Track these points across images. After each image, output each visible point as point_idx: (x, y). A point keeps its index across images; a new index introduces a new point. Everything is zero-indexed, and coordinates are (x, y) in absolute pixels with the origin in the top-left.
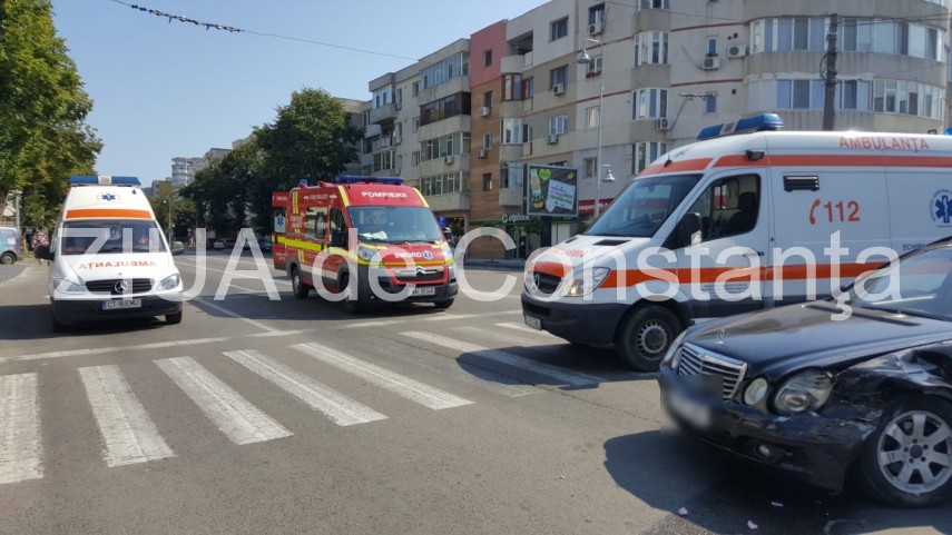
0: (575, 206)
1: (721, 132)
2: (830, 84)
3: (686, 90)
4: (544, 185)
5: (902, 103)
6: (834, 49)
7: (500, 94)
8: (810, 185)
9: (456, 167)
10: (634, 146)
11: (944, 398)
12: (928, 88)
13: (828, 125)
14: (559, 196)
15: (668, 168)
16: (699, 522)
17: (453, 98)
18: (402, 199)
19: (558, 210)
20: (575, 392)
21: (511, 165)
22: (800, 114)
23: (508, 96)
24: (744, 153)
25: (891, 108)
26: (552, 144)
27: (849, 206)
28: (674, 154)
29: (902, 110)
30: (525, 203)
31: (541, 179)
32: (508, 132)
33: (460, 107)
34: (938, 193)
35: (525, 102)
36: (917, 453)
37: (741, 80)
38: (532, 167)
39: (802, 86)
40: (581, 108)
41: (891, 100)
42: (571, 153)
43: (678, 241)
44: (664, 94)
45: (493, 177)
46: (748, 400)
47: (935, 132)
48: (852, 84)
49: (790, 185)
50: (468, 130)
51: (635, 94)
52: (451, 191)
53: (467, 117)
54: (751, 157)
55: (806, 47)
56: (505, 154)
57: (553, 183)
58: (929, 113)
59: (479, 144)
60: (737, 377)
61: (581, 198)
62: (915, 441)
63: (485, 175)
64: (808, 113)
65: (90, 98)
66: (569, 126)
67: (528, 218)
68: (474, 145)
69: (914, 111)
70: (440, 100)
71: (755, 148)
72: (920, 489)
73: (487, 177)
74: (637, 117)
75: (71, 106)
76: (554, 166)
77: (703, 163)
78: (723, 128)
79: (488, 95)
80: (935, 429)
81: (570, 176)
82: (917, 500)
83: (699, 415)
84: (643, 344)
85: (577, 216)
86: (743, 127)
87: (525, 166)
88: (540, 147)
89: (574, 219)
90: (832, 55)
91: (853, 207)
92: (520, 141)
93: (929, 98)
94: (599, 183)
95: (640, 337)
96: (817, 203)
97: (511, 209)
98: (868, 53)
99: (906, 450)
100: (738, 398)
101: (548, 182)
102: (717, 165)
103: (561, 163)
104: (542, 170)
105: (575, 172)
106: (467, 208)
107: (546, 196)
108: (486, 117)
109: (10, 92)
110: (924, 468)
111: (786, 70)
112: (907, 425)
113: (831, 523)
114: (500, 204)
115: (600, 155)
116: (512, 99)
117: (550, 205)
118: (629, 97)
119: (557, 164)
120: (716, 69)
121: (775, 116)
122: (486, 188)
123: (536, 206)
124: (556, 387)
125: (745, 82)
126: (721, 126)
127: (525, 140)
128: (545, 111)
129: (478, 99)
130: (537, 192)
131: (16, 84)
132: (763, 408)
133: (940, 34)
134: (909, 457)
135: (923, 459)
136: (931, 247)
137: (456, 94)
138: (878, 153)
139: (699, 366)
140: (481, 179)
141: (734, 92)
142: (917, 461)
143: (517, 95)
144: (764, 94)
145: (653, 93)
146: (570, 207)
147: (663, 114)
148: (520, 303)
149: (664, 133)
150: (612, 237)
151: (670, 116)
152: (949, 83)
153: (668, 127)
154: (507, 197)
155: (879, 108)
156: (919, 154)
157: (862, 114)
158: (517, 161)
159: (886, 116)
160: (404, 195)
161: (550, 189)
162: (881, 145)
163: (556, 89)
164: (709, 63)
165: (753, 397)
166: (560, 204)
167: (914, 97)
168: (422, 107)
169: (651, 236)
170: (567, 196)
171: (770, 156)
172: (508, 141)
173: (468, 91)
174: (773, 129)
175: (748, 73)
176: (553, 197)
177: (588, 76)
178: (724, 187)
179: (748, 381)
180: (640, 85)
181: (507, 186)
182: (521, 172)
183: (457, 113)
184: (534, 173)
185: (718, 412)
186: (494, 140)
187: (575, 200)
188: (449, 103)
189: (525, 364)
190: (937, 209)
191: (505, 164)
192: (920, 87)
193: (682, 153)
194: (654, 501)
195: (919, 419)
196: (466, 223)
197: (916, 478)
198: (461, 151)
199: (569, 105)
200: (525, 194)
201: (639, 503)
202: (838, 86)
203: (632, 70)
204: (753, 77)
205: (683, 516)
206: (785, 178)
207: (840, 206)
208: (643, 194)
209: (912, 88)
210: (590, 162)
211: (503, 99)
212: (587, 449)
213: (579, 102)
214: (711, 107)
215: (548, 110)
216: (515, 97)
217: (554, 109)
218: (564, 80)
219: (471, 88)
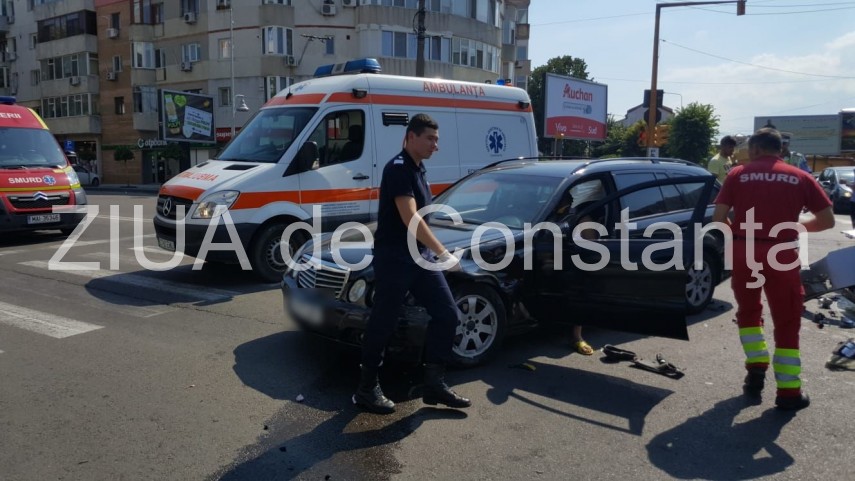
0: (212, 133)
1: (333, 72)
2: (421, 38)
3: (309, 31)
4: (180, 111)
5: (473, 58)
6: (423, 8)
7: (128, 17)
9: (84, 88)
10: (265, 79)
11: (489, 284)
12: (490, 47)
13: (420, 73)
14: (195, 123)
15: (290, 100)
16: (313, 405)
17: (76, 16)
18: (15, 120)
19: (195, 136)
20: (209, 307)
21: (144, 89)
22: (400, 61)
23: (137, 19)
24: (351, 91)
25: (465, 62)
26: (186, 71)
28: (293, 89)
29: (472, 65)
30: (161, 128)
31: (177, 106)
32: (140, 56)
33: (84, 26)
34: (491, 129)
35: (156, 26)
36: (471, 327)
37: (354, 28)
38: (166, 93)
39: (401, 36)
40: (213, 38)
41: (465, 55)
42: (206, 81)
43: (299, 166)
44: (289, 33)
45: (125, 101)
46: (352, 299)
47: (490, 82)
48: (437, 39)
49: (388, 120)
50: (94, 51)
51: (263, 30)
52: (79, 112)
53: (92, 38)
54: (356, 95)
55: (403, 5)
56: (137, 78)
57: (189, 110)
58: (490, 68)
59: (109, 65)
60: (343, 280)
61: (218, 125)
62: (470, 318)
63: (116, 99)
64: (406, 62)
66: (203, 55)
67: (165, 143)
68: (102, 67)
69: (480, 65)
70: (60, 17)
71: (360, 87)
72: (474, 354)
73: (119, 101)
74: (267, 53)
76: (189, 93)
77: (318, 97)
78: (335, 68)
79: (115, 17)
80: (483, 307)
81: (207, 104)
82: (471, 362)
83: (313, 314)
84: (273, 258)
85: (215, 142)
86: (351, 68)
87: (159, 92)
88: (174, 73)
89: (212, 145)
90: (422, 13)
92: (153, 65)
93: (490, 55)
94: (234, 112)
95: (270, 252)
97: (146, 134)
98: (447, 17)
99: (464, 325)
100: (345, 299)
101: (183, 109)
102: (329, 100)
103: (197, 91)
104: (177, 97)
105: (211, 100)
106: (99, 132)
107: (182, 122)
108: (113, 38)
110: (475, 336)
111: (389, 23)
112: (465, 307)
113: (413, 388)
114: (136, 127)
115: (233, 85)
116: (142, 23)
117: (188, 131)
118: (257, 32)
119: (192, 91)
120: (333, 15)
121: (375, 60)
122: (118, 112)
123: (173, 131)
124: (190, 304)
125: (356, 30)
126: (333, 66)
127: (158, 64)
128: (178, 37)
129: (103, 19)
130: (174, 117)
132: (363, 304)
133: (497, 4)
134: (466, 330)
135: (476, 331)
136: (484, 171)
137: (79, 13)
138: (450, 97)
139: (315, 274)
140: (113, 102)
141: (348, 37)
142: (472, 332)
143: (147, 19)
144: (372, 42)
145: (280, 31)
146: (208, 133)
147: (290, 51)
148: (153, 225)
149: (292, 70)
150: (241, 162)
151: (296, 54)
152: (503, 45)
153: (295, 64)
154: (141, 121)
155: (456, 62)
156: (479, 99)
157: (444, 65)
158: (150, 86)
159: (461, 69)
160: (18, 116)
161: (186, 116)
162: (452, 90)
163: (187, 18)
164: (327, 9)
165: (355, 295)
166: (198, 130)
167: (480, 53)
168: (40, 23)
169: (276, 162)
170: (204, 123)
171: (373, 95)
172: (140, 65)
173: (92, 9)
174: (373, 72)
175: (359, 22)
176: (190, 123)
177: (219, 8)
178: (338, 120)
179: (352, 282)
180: (267, 22)
181: (141, 110)
182: (154, 97)
183: (81, 32)
184: (169, 99)
185: (329, 311)
186: (125, 63)
187: (213, 126)
188: (73, 21)
189: (160, 284)
190: (490, 142)
191: (138, 88)
192: (485, 46)
193: (301, 88)
194: (275, 394)
195: (472, 300)
196: (98, 147)
197: (471, 345)
198: (88, 73)
199: (200, 34)
200: (161, 120)
201: (264, 396)
202: (427, 40)
203: (260, 7)
204: (363, 26)
205: (301, 402)
206: (383, 114)
208: (269, 123)
209: (479, 45)
210: (225, 91)
211: (132, 22)
212: (218, 357)
213: (211, 32)
214: (330, 49)
215: (181, 37)
216: (145, 21)
217: (186, 36)
218: (195, 10)
219: (96, 8)
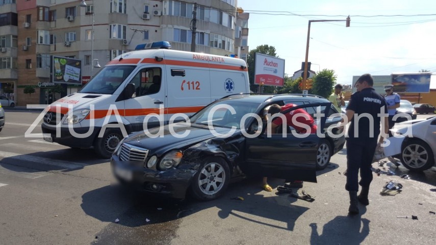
0: (80, 79)
1: (145, 48)
2: (194, 33)
3: (135, 27)
4: (63, 68)
5: (220, 44)
6: (195, 18)
7: (36, 17)
8: (181, 74)
9: (8, 54)
10: (111, 51)
11: (221, 156)
12: (229, 39)
13: (193, 50)
14: (71, 73)
15: (121, 62)
16: (124, 224)
17: (6, 15)
19: (70, 80)
20: (70, 172)
21: (43, 55)
22: (183, 44)
23: (41, 18)
24: (155, 58)
25: (216, 46)
26: (67, 46)
27: (196, 83)
28: (123, 56)
29: (220, 47)
30: (51, 76)
31: (61, 64)
32: (41, 38)
33: (10, 20)
34: (227, 80)
35: (52, 23)
36: (212, 179)
37: (159, 26)
38: (55, 57)
39: (184, 32)
40: (83, 30)
41: (216, 42)
42: (78, 52)
43: (125, 96)
44: (125, 28)
45: (32, 61)
46: (149, 166)
47: (227, 56)
48: (202, 34)
49: (174, 73)
50: (16, 34)
51: (111, 26)
52: (5, 67)
53: (15, 27)
54: (157, 60)
55: (185, 16)
56: (39, 49)
57: (67, 67)
58: (229, 50)
59: (23, 42)
60: (144, 156)
61: (83, 75)
62: (211, 174)
63: (27, 60)
64: (186, 45)
66: (76, 38)
67: (53, 84)
68: (20, 43)
69: (224, 48)
71: (159, 56)
72: (213, 193)
73: (29, 61)
74: (112, 38)
76: (68, 58)
77: (137, 60)
78: (146, 46)
79: (29, 17)
80: (218, 169)
81: (78, 64)
82: (212, 197)
83: (127, 175)
84: (108, 145)
85: (81, 84)
86: (155, 46)
87: (51, 57)
88: (60, 47)
89: (80, 86)
90: (194, 20)
91: (198, 83)
92: (48, 43)
93: (229, 43)
94: (93, 68)
95: (106, 142)
96: (184, 81)
97: (43, 79)
98: (207, 23)
99: (208, 178)
100: (145, 166)
101: (64, 66)
102: (143, 62)
103: (73, 57)
104: (61, 60)
105: (80, 61)
106: (16, 78)
107: (64, 73)
108: (27, 28)
110: (214, 184)
111: (178, 25)
112: (209, 169)
113: (179, 213)
114: (37, 76)
115: (93, 54)
116: (43, 20)
117: (66, 78)
118: (108, 27)
119: (70, 57)
120: (148, 20)
121: (168, 42)
122: (28, 67)
123: (58, 78)
124: (59, 171)
125: (161, 27)
126: (146, 44)
127: (51, 43)
128: (63, 28)
129: (22, 18)
130: (59, 71)
132: (155, 169)
133: (233, 18)
134: (209, 181)
135: (214, 181)
136: (223, 99)
137: (8, 14)
138: (207, 62)
139: (129, 153)
140: (25, 62)
141: (156, 31)
142: (212, 182)
143: (47, 18)
144: (168, 34)
145: (119, 26)
146: (78, 79)
147: (125, 37)
148: (41, 129)
149: (125, 46)
150: (92, 94)
151: (128, 38)
152: (236, 38)
153: (127, 44)
154: (39, 73)
155: (212, 46)
156: (221, 64)
157: (206, 47)
158: (46, 54)
159: (214, 49)
161: (66, 70)
162: (208, 59)
163: (69, 18)
164: (145, 16)
165: (151, 164)
166: (72, 78)
167: (224, 42)
169: (112, 94)
170: (75, 73)
171: (166, 60)
172: (41, 42)
173: (15, 12)
174: (167, 48)
175: (162, 24)
176: (67, 74)
177: (87, 14)
178: (147, 73)
179: (149, 157)
180: (113, 22)
181: (41, 67)
182: (49, 59)
183: (8, 24)
184: (56, 61)
185: (135, 173)
186: (33, 41)
187: (80, 75)
188: (4, 18)
189: (44, 161)
190: (226, 86)
191: (40, 55)
192: (226, 38)
193: (127, 55)
194: (103, 219)
195: (213, 165)
196: (15, 86)
197: (212, 189)
198: (11, 46)
199: (76, 27)
200: (51, 72)
201: (97, 220)
202: (197, 34)
203: (109, 14)
204: (164, 26)
205: (117, 223)
206: (171, 70)
207: (193, 83)
208: (110, 74)
209: (223, 38)
210: (88, 57)
211: (38, 19)
212: (72, 199)
213: (82, 26)
214: (146, 37)
215: (65, 28)
216: (45, 19)
217: (68, 28)
218: (73, 14)
219: (18, 11)
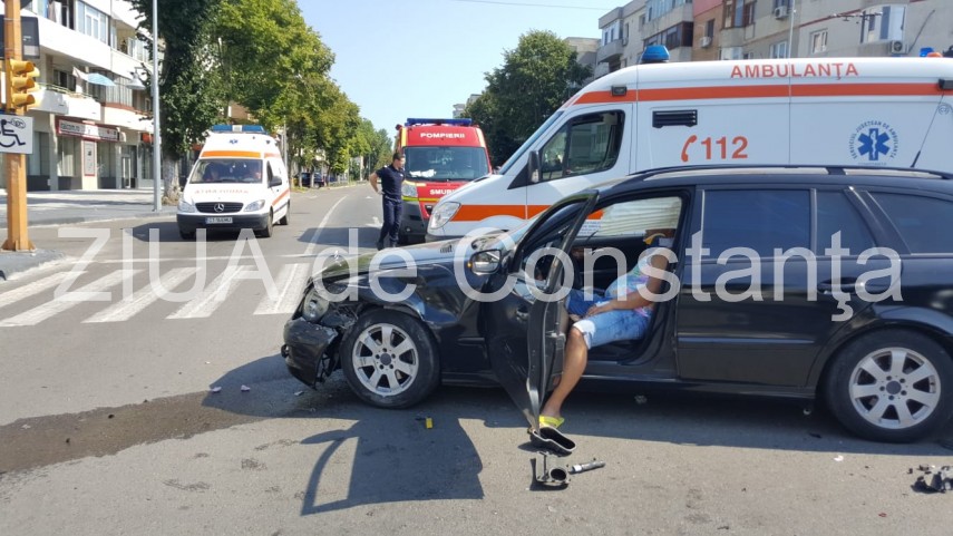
3: (930, 5)
7: (720, 22)
17: (674, 30)
18: (459, 139)
23: (728, 24)
33: (681, 39)
35: (747, 28)
40: (805, 32)
51: (864, 13)
53: (687, 49)
65: (332, 52)
70: (662, 33)
74: (865, 41)
75: (315, 60)
79: (711, 24)
108: (706, 47)
109: (254, 51)
116: (733, 26)
118: (859, 17)
128: (767, 37)
129: (701, 28)
131: (258, 44)
137: (677, 25)
143: (738, 21)
145: (887, 12)
153: (902, 49)
160: (462, 136)
163: (778, 12)
168: (646, 41)
173: (690, 19)
180: (870, 2)
183: (677, 45)
188: (671, 35)
211: (723, 28)
213: (803, 25)
215: (771, 36)
216: (736, 24)
217: (775, 35)
218: (789, 2)
219: (694, 17)
